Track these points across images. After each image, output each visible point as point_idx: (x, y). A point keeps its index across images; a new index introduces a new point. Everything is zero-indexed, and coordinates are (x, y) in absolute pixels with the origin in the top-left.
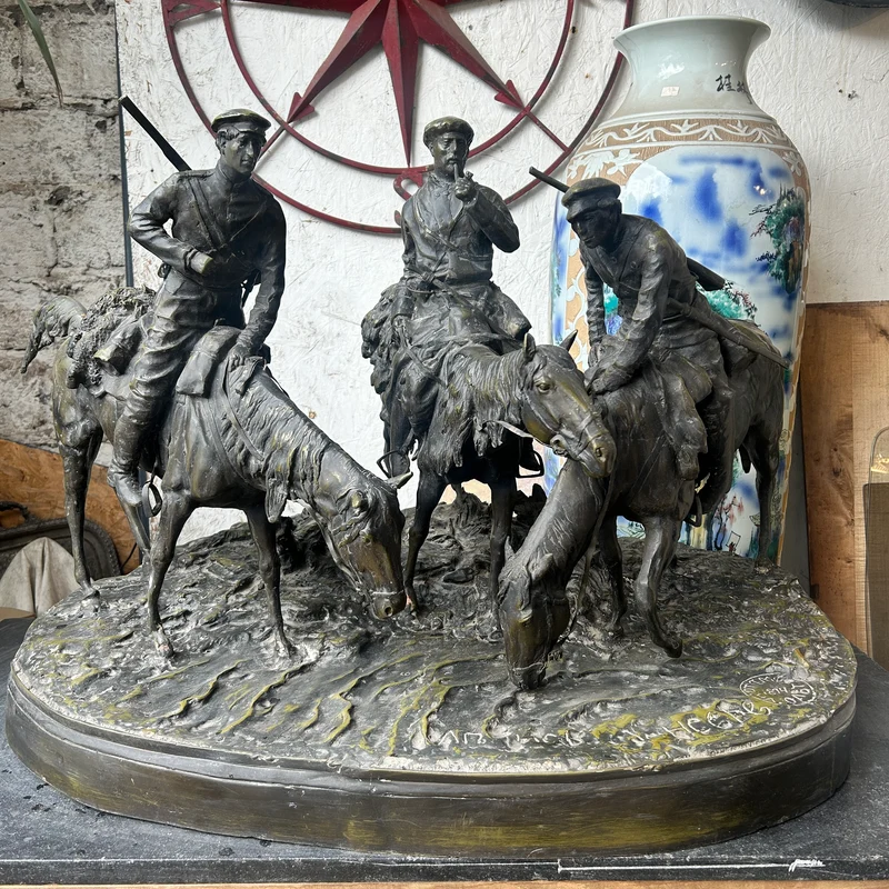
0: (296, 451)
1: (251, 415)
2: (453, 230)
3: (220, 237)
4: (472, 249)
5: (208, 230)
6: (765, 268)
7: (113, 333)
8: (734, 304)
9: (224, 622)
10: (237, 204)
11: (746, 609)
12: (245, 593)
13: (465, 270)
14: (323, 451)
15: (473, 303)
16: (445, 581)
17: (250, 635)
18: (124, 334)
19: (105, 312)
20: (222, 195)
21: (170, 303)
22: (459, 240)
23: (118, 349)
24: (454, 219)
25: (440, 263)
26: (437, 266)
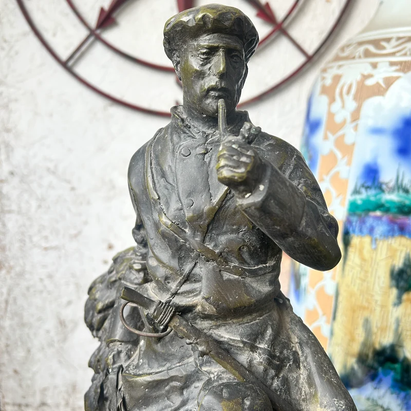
24: (215, 200)
25: (188, 279)
26: (181, 284)
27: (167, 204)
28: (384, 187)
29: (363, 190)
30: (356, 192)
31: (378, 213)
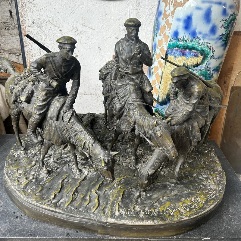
0: (85, 142)
1: (71, 128)
2: (132, 58)
3: (60, 75)
4: (137, 64)
5: (56, 74)
6: (221, 39)
7: (25, 90)
8: (209, 50)
9: (61, 159)
10: (65, 66)
11: (200, 158)
12: (66, 149)
13: (135, 71)
14: (93, 144)
15: (136, 81)
16: (120, 144)
17: (69, 164)
18: (29, 92)
19: (21, 81)
20: (60, 63)
21: (43, 90)
22: (134, 61)
23: (27, 97)
24: (133, 54)
25: (127, 68)
26: (126, 69)
27: (124, 55)
28: (179, 39)
29: (173, 40)
30: (171, 40)
31: (177, 48)
